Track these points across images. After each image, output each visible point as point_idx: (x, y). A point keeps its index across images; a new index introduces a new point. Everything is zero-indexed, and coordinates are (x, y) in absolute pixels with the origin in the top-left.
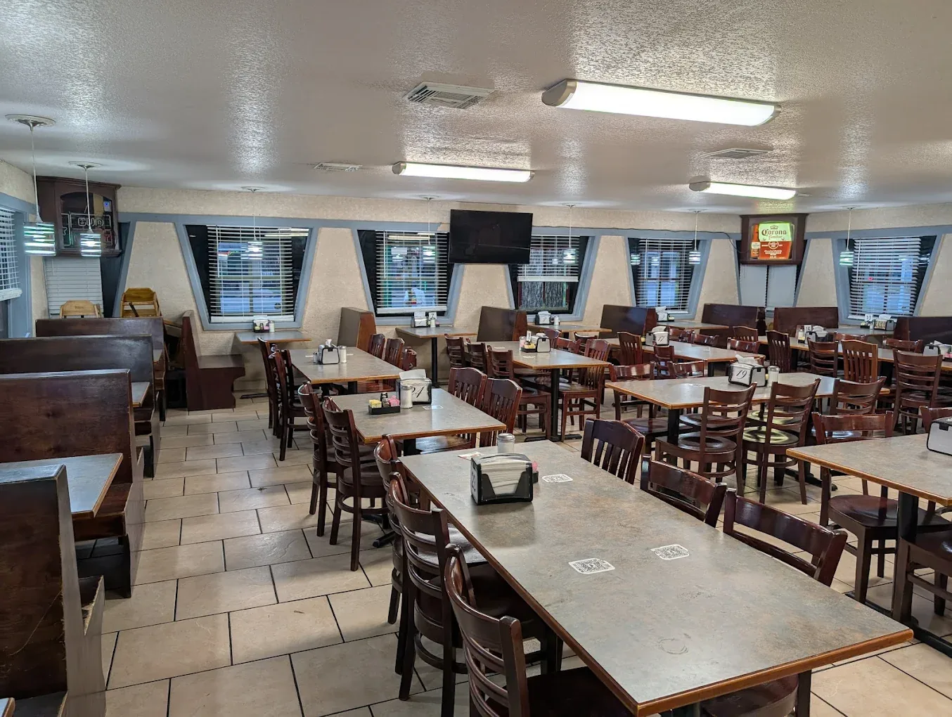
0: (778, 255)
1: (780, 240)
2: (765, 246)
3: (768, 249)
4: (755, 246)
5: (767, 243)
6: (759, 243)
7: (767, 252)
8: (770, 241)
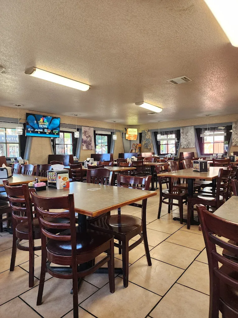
0: (133, 139)
1: (134, 134)
2: (130, 136)
3: (131, 137)
4: (127, 136)
5: (130, 135)
6: (128, 135)
7: (131, 138)
8: (132, 134)
